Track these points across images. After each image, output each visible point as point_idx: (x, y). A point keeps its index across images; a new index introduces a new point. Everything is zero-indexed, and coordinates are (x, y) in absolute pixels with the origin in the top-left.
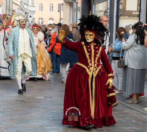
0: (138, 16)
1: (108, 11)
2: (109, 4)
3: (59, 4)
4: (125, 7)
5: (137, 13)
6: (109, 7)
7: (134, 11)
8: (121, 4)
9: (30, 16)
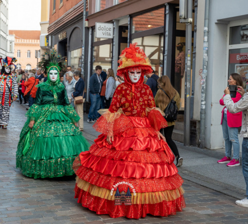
0: (110, 62)
1: (83, 57)
2: (83, 51)
3: (36, 51)
4: (98, 54)
5: (110, 60)
6: (83, 53)
7: (107, 58)
8: (95, 51)
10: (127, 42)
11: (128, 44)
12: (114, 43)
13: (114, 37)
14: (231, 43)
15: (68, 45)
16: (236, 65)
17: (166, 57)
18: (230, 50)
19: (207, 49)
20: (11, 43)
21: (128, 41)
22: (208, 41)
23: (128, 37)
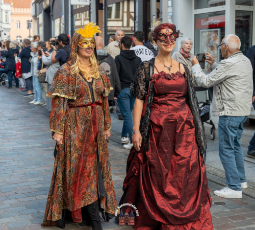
1: (63, 26)
2: (63, 19)
3: (28, 21)
6: (63, 22)
9: (5, 34)
10: (102, 9)
11: (104, 11)
12: (91, 11)
13: (90, 4)
14: (197, 7)
15: (51, 13)
16: (201, 31)
17: (137, 24)
18: (195, 15)
19: (171, 14)
20: (6, 13)
21: (104, 8)
22: (172, 6)
23: (104, 4)
